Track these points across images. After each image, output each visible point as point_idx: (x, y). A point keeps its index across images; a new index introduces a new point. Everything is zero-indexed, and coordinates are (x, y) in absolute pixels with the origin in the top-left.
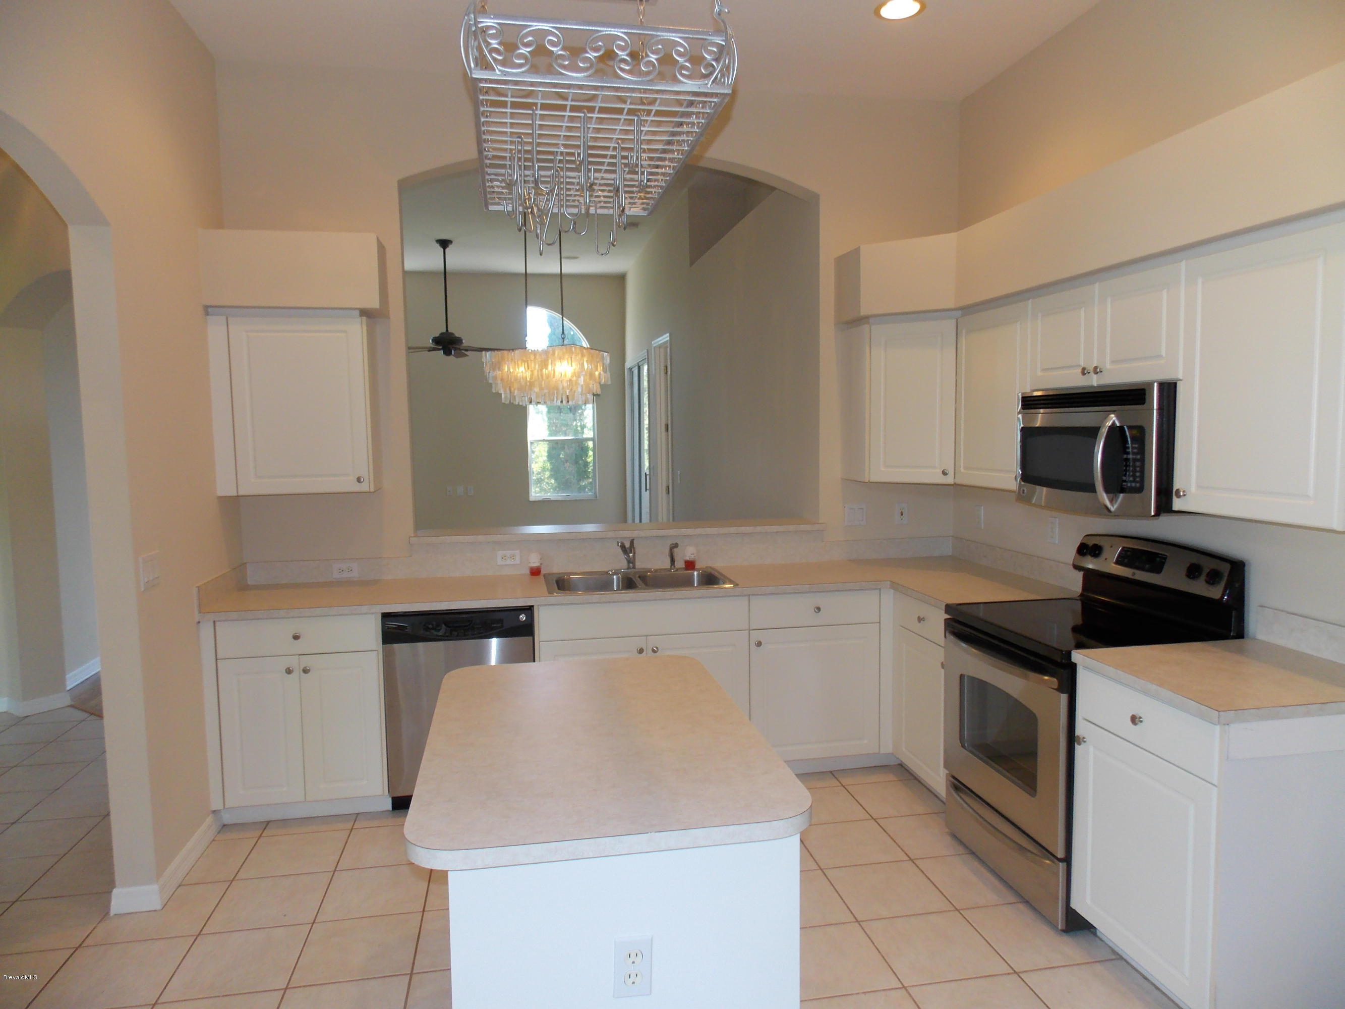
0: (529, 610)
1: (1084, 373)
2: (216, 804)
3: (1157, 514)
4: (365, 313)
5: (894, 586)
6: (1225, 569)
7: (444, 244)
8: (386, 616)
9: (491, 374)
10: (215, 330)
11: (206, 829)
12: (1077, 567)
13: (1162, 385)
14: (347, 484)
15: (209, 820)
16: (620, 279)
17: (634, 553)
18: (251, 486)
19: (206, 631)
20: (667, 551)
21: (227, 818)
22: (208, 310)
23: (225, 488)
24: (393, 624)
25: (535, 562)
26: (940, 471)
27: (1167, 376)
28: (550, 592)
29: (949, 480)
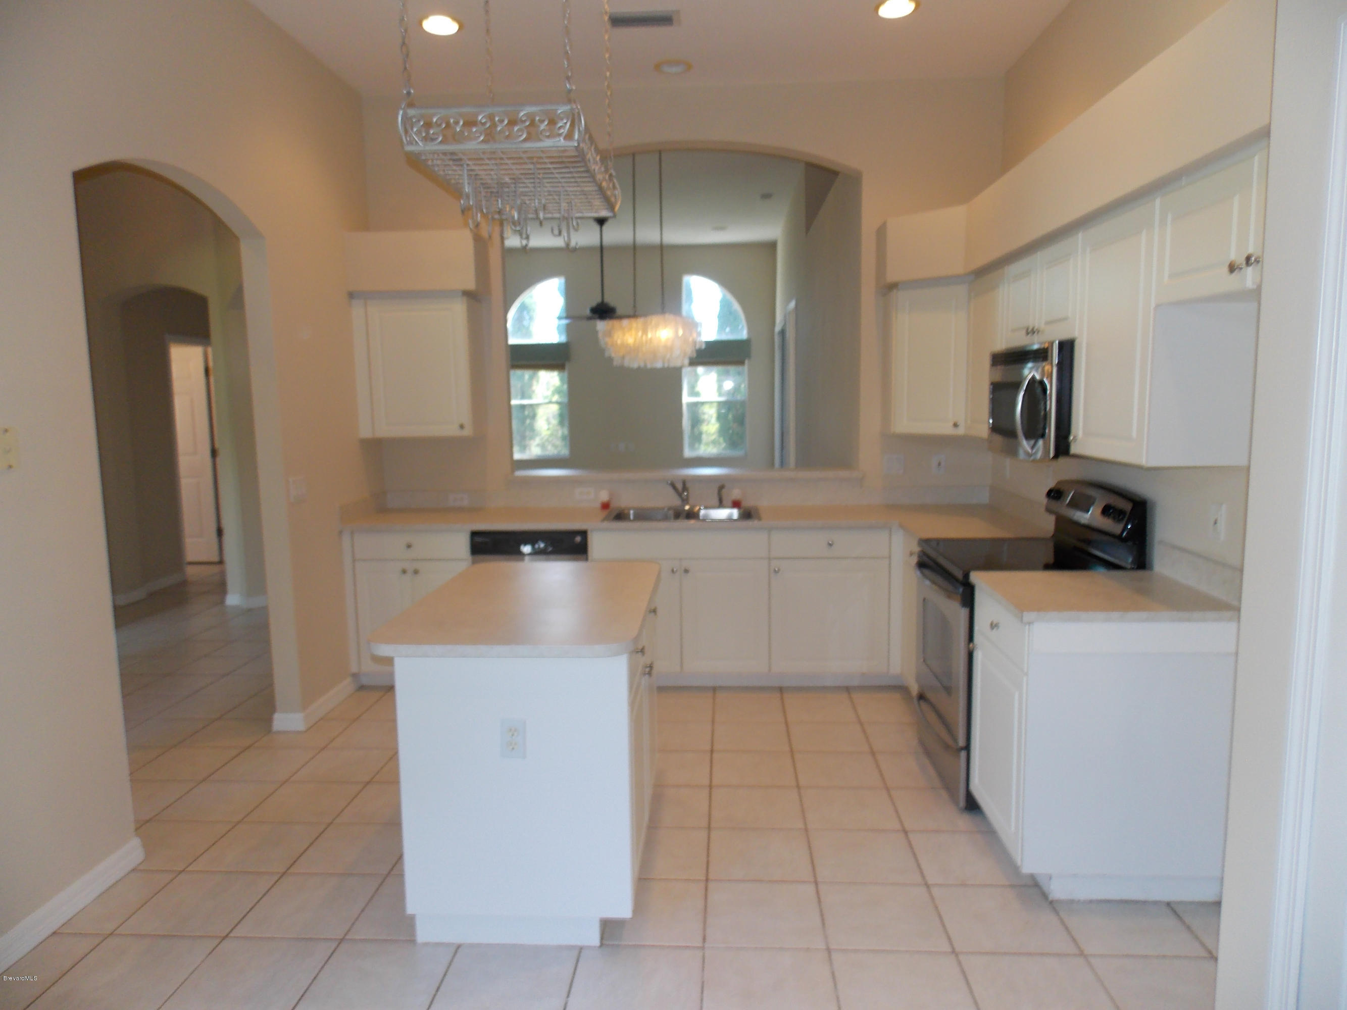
0: (584, 534)
1: (1028, 333)
2: (354, 669)
3: (1056, 456)
4: (467, 294)
5: (901, 526)
6: (1127, 507)
7: (601, 222)
8: (474, 534)
9: (603, 340)
10: (357, 310)
11: (345, 687)
12: (1049, 510)
13: (1062, 345)
14: (450, 430)
15: (349, 680)
16: (771, 246)
17: (688, 493)
18: (385, 430)
19: (346, 540)
20: (716, 491)
21: (365, 681)
22: (351, 295)
23: (365, 432)
24: (478, 539)
25: (604, 496)
26: (951, 424)
27: (1065, 336)
28: (604, 520)
29: (961, 431)
